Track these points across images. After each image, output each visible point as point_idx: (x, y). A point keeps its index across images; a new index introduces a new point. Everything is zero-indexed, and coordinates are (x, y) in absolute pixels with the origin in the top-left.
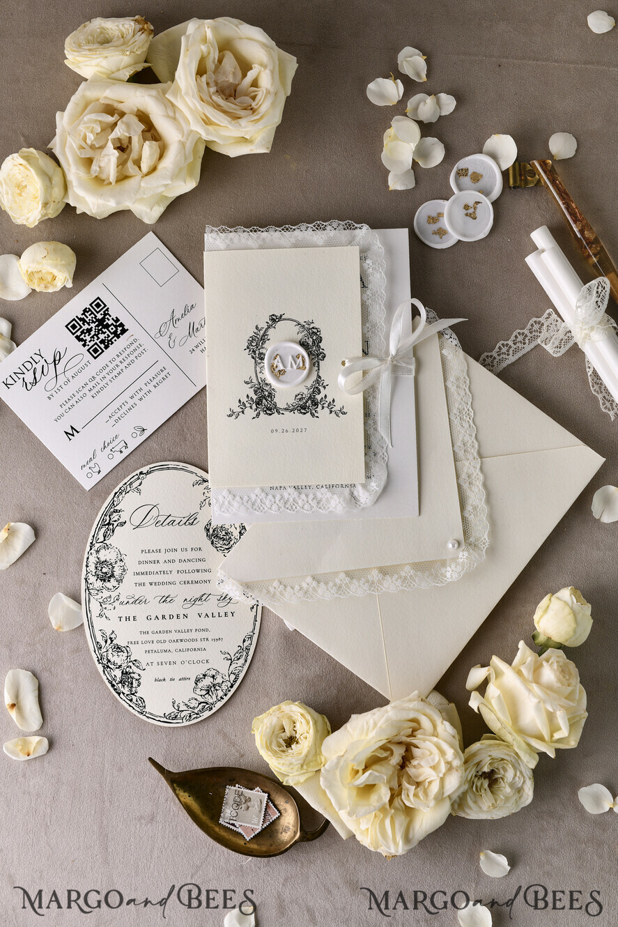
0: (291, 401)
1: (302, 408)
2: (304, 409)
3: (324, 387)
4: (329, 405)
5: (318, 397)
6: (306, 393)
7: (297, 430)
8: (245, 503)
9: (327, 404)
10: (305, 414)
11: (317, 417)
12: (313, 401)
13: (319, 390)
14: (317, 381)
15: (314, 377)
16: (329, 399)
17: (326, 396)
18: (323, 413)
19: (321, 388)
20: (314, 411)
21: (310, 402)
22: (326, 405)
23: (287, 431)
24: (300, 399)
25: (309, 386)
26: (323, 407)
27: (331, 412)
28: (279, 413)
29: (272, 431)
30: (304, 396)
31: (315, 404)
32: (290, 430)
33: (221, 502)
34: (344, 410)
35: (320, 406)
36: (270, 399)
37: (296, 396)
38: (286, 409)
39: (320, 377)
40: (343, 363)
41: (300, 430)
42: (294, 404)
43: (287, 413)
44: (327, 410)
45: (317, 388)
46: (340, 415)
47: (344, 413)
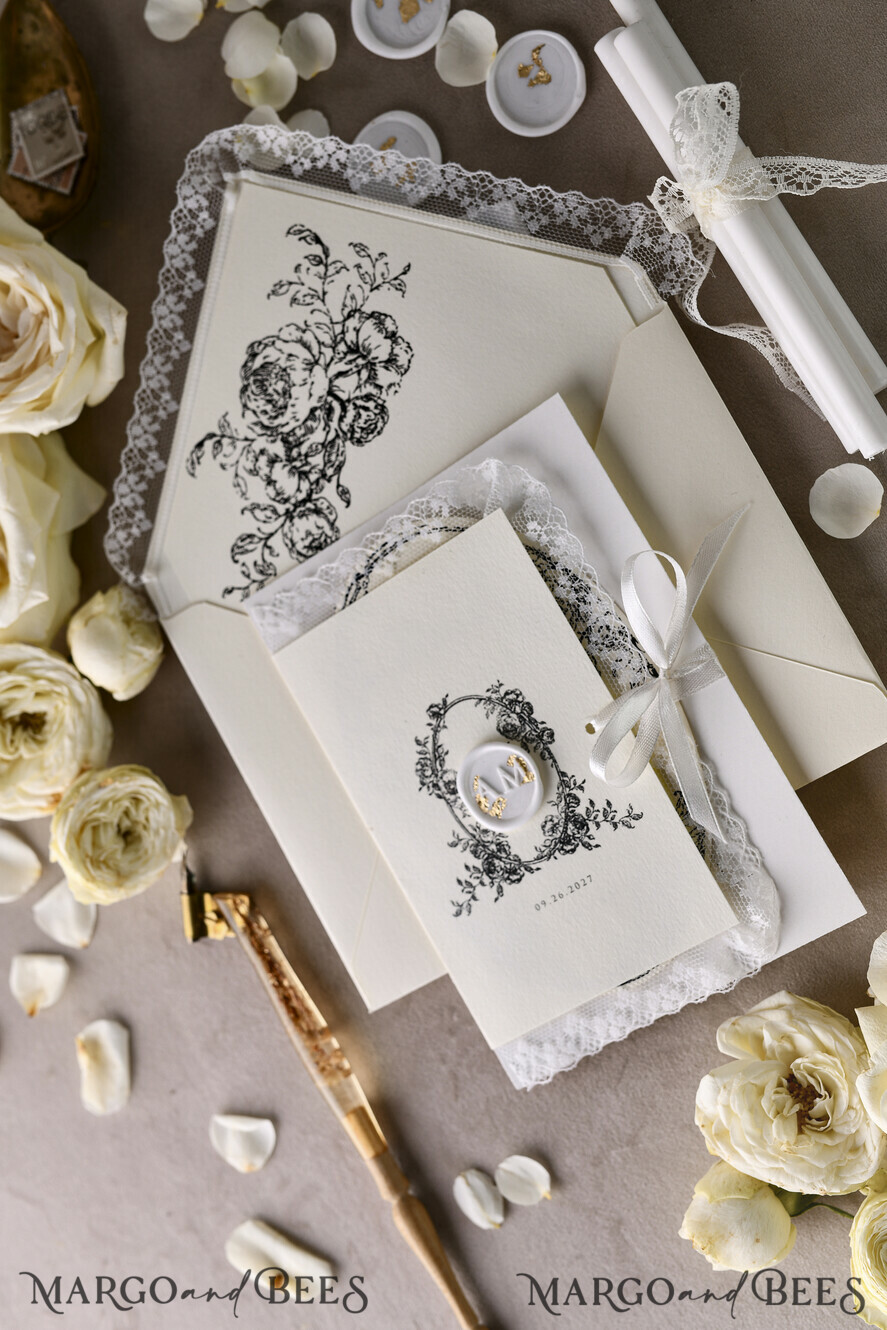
0: (540, 839)
1: (563, 843)
2: (569, 843)
3: (581, 788)
4: (605, 816)
5: (581, 810)
6: (556, 812)
7: (577, 885)
8: (564, 1050)
9: (601, 815)
10: (573, 851)
11: (597, 846)
12: (575, 823)
13: (575, 797)
14: (564, 784)
15: (556, 779)
16: (600, 805)
17: (592, 803)
18: (601, 833)
19: (577, 792)
20: (586, 839)
21: (570, 826)
22: (600, 818)
23: (561, 896)
24: (553, 830)
25: (554, 797)
26: (598, 825)
27: (615, 826)
28: (530, 870)
29: (538, 908)
30: (556, 821)
31: (582, 824)
32: (565, 891)
33: (525, 1065)
34: (636, 811)
35: (592, 825)
36: (504, 855)
37: (543, 827)
38: (539, 858)
39: (564, 774)
40: (590, 729)
41: (581, 883)
42: (548, 843)
43: (542, 864)
44: (606, 826)
45: (569, 795)
46: (633, 823)
47: (639, 817)
